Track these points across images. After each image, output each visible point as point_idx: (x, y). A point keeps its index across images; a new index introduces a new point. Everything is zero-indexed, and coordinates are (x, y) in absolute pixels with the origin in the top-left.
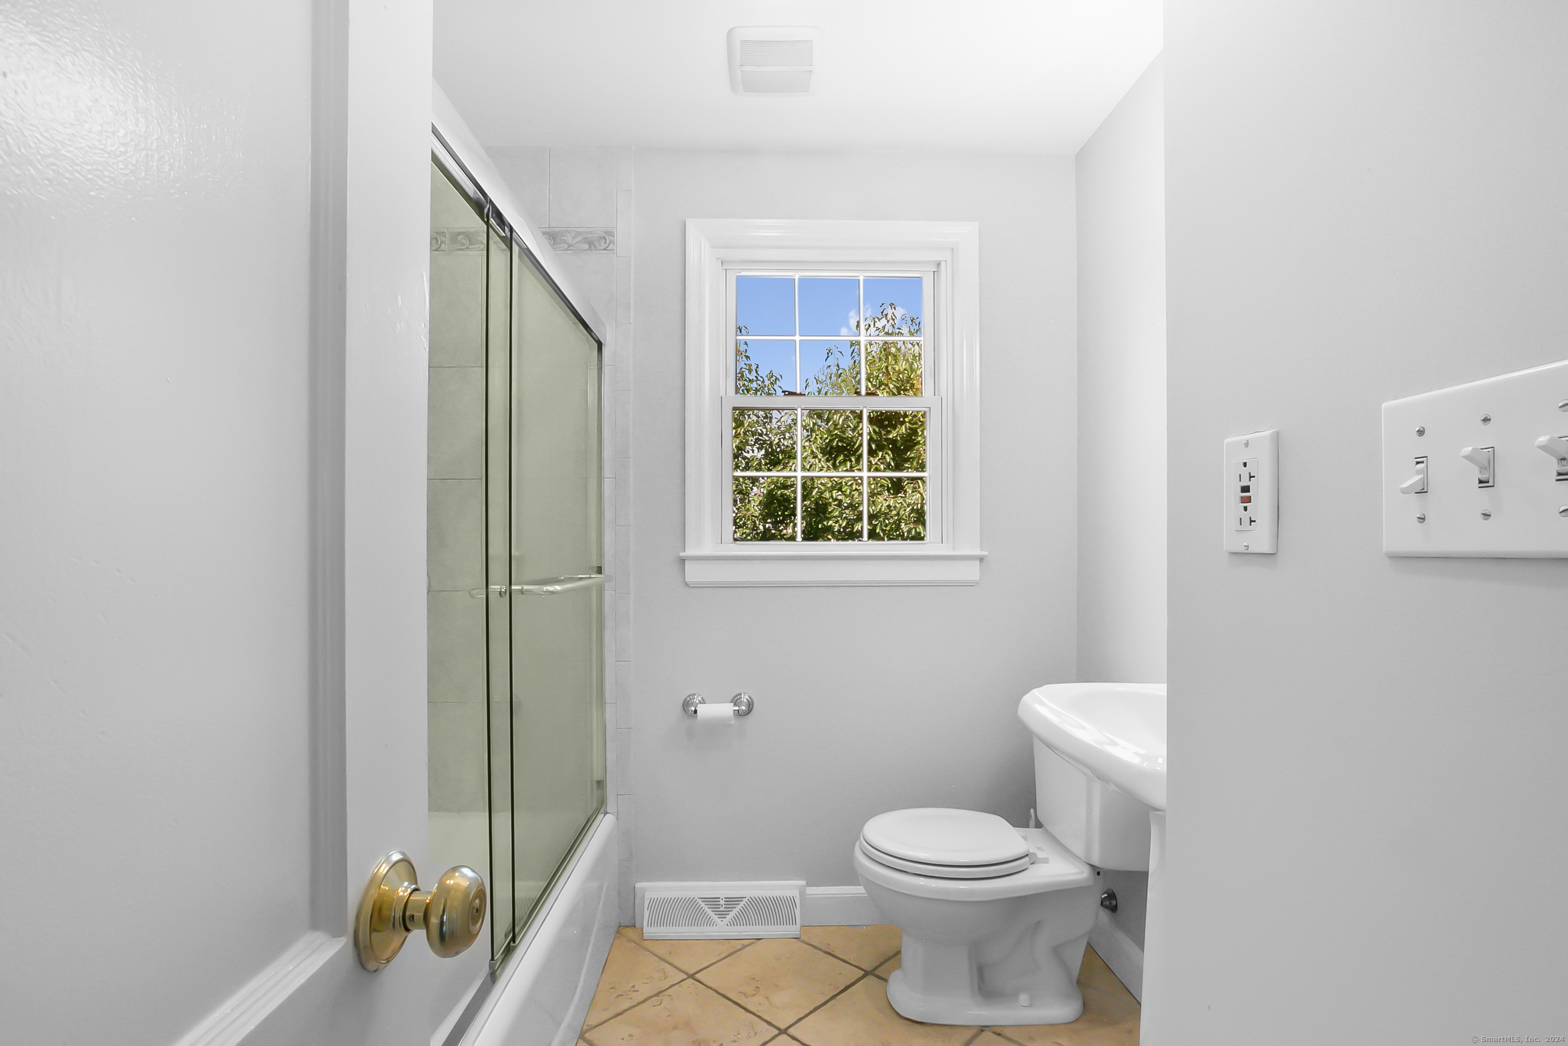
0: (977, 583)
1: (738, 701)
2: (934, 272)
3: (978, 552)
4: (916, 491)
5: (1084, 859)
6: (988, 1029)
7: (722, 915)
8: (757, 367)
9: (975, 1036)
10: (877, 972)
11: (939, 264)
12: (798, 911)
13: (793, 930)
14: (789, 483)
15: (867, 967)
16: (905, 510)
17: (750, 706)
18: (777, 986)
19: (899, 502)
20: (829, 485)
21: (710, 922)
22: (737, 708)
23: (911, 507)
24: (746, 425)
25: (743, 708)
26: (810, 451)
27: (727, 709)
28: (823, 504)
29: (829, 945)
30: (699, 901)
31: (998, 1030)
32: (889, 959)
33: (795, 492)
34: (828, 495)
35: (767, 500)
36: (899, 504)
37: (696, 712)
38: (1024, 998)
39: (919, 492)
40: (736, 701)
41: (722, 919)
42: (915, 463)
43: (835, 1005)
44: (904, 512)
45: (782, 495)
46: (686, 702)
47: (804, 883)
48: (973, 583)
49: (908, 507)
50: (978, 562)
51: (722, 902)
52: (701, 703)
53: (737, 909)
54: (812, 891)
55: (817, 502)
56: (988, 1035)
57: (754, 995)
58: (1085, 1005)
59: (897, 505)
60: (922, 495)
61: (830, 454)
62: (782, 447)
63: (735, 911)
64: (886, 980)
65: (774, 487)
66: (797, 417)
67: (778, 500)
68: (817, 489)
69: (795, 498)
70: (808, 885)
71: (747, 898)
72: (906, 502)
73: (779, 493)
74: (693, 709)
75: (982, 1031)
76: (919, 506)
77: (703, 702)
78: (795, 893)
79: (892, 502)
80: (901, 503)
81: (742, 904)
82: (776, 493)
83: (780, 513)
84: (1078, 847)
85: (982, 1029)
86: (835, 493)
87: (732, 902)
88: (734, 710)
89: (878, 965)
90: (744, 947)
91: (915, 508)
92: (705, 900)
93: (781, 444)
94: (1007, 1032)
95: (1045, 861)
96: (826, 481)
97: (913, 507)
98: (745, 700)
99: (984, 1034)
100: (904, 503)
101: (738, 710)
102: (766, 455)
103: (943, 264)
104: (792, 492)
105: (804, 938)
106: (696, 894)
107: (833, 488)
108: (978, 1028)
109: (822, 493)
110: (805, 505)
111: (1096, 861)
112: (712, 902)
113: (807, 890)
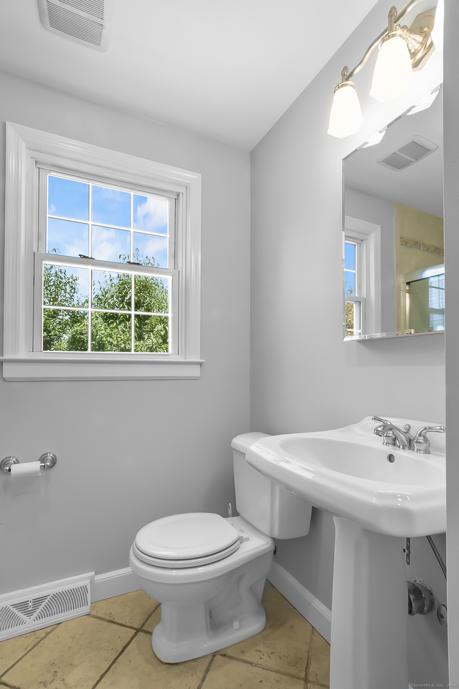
0: (198, 378)
1: (45, 459)
2: (175, 199)
3: (199, 360)
4: (150, 338)
5: (270, 536)
6: (217, 653)
7: (29, 614)
8: (65, 271)
9: (211, 662)
10: (144, 628)
11: (178, 195)
12: (89, 596)
13: (86, 609)
14: (84, 332)
15: (137, 625)
16: (144, 348)
17: (54, 462)
18: (71, 664)
19: (141, 343)
20: (106, 334)
21: (21, 622)
22: (43, 464)
23: (147, 346)
24: (59, 301)
25: (48, 464)
26: (95, 316)
27: (36, 466)
28: (102, 344)
29: (111, 614)
30: (11, 607)
31: (223, 652)
32: (152, 613)
33: (87, 337)
34: (105, 339)
35: (71, 340)
36: (141, 344)
37: (10, 470)
38: (236, 624)
39: (151, 339)
40: (43, 459)
41: (30, 617)
42: (149, 326)
43: (116, 668)
44: (144, 349)
45: (80, 338)
46: (4, 462)
47: (93, 573)
48: (197, 378)
49: (146, 346)
50: (199, 366)
51: (30, 604)
52: (15, 463)
53: (43, 606)
54: (100, 577)
55: (99, 342)
56: (218, 657)
57: (52, 681)
58: (268, 619)
59: (140, 345)
60: (152, 340)
61: (106, 319)
62: (80, 314)
63: (41, 608)
64: (151, 633)
65: (75, 333)
66: (88, 298)
67: (78, 341)
68: (99, 336)
69: (87, 341)
70: (96, 574)
71: (50, 596)
72: (145, 344)
73: (78, 337)
74: (8, 468)
75: (214, 656)
76: (151, 346)
77: (17, 462)
78: (87, 582)
79: (138, 343)
80: (142, 344)
81: (46, 601)
82: (77, 337)
83: (79, 348)
84: (265, 528)
85: (214, 655)
86: (109, 339)
87: (38, 601)
88: (41, 466)
89: (144, 621)
90: (47, 634)
91: (149, 346)
92: (15, 606)
93: (80, 313)
94: (229, 653)
95: (247, 539)
96: (104, 332)
97: (148, 347)
98: (50, 458)
99: (216, 658)
100: (144, 344)
101: (44, 466)
102: (71, 317)
103: (181, 194)
104: (86, 337)
105: (94, 613)
106: (8, 603)
107: (107, 336)
108: (212, 655)
109: (102, 338)
110: (93, 344)
111: (276, 535)
112: (22, 606)
113: (95, 578)
